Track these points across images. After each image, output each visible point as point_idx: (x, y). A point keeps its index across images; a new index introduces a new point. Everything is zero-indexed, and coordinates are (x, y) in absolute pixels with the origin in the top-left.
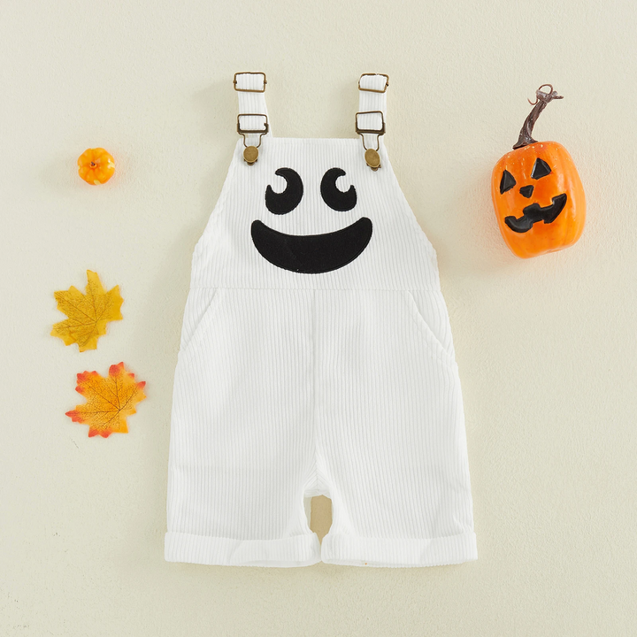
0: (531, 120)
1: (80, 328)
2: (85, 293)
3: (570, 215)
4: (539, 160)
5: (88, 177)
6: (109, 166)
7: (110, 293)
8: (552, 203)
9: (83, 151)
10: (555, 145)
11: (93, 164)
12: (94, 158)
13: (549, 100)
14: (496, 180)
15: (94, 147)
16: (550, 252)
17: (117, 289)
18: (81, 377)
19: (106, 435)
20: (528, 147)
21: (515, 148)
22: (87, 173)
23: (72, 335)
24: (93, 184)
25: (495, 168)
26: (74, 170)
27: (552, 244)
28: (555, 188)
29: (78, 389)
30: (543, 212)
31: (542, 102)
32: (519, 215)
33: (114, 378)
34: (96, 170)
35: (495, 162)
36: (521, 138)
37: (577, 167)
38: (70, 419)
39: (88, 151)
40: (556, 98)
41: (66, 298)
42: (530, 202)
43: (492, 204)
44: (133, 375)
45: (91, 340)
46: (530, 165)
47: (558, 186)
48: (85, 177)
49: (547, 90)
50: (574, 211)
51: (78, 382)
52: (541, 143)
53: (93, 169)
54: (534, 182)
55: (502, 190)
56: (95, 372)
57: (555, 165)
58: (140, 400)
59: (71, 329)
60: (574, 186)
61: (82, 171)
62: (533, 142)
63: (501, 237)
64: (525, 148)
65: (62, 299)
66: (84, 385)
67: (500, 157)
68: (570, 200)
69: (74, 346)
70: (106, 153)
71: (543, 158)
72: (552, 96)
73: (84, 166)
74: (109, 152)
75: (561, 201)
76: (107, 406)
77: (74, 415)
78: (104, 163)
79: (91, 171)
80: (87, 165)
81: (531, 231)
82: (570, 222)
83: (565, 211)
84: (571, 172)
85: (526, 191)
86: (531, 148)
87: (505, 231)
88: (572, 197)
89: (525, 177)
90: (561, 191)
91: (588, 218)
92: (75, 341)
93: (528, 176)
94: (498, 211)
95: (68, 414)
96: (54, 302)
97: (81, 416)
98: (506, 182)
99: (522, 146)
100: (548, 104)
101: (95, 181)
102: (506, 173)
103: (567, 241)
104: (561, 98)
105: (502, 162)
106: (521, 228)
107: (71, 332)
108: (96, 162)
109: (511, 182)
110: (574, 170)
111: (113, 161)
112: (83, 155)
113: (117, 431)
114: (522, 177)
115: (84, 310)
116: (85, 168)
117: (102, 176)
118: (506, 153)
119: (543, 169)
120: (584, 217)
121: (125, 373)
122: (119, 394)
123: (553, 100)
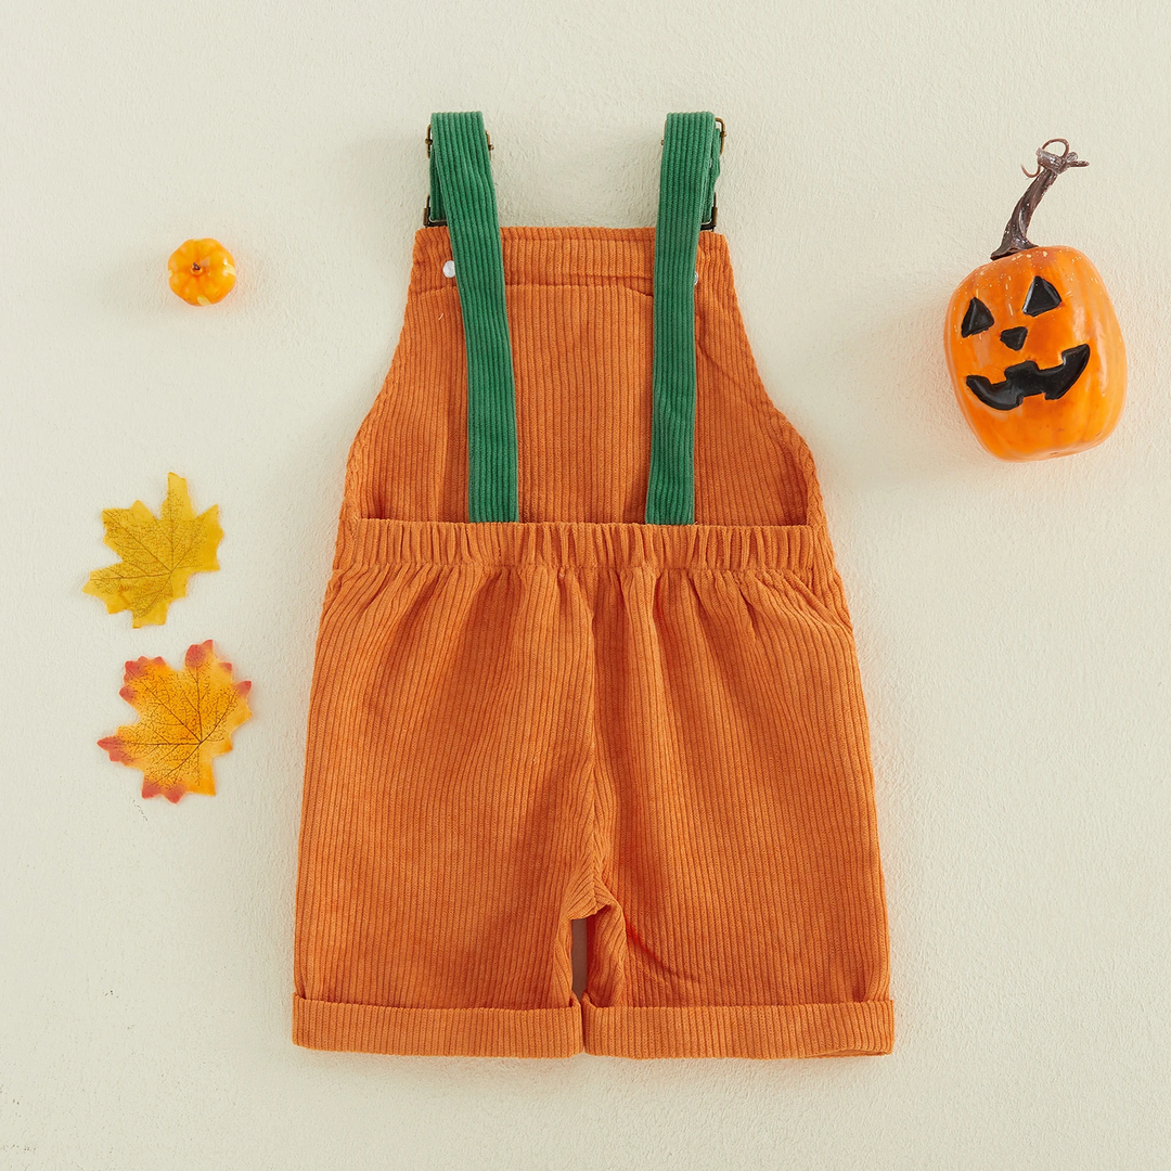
0: (1026, 206)
1: (141, 582)
2: (160, 518)
3: (1095, 386)
4: (1038, 280)
5: (187, 291)
6: (225, 272)
7: (201, 519)
8: (1061, 361)
9: (177, 244)
10: (1070, 254)
11: (197, 268)
12: (198, 256)
13: (1062, 168)
14: (955, 314)
15: (198, 237)
16: (1056, 455)
17: (214, 511)
18: (134, 669)
19: (175, 796)
20: (1020, 255)
21: (994, 258)
22: (186, 283)
23: (125, 594)
24: (195, 303)
25: (957, 293)
26: (162, 279)
27: (1060, 441)
28: (1068, 332)
29: (126, 694)
30: (1044, 378)
31: (1048, 171)
32: (997, 377)
33: (194, 673)
34: (202, 278)
35: (957, 282)
36: (1007, 239)
37: (1113, 299)
38: (105, 754)
39: (187, 244)
40: (1075, 164)
41: (124, 523)
42: (1019, 357)
43: (942, 351)
44: (228, 667)
45: (158, 606)
46: (1022, 289)
47: (1075, 329)
48: (180, 291)
49: (1057, 150)
50: (1104, 378)
51: (126, 679)
52: (1043, 249)
53: (197, 277)
54: (1028, 322)
55: (966, 331)
56: (159, 659)
57: (1068, 289)
58: (240, 722)
59: (125, 582)
60: (1105, 330)
61: (176, 281)
62: (1029, 246)
63: (958, 409)
64: (1013, 258)
65: (116, 525)
66: (138, 686)
67: (966, 274)
68: (1097, 357)
69: (125, 616)
70: (219, 248)
71: (1048, 277)
72: (1067, 161)
73: (179, 271)
74: (225, 246)
75: (1080, 358)
76: (177, 730)
77: (115, 747)
78: (217, 266)
79: (193, 280)
80: (185, 270)
81: (1019, 410)
82: (1095, 399)
83: (1086, 377)
84: (1101, 306)
85: (1013, 338)
86: (1024, 258)
87: (966, 399)
88: (1100, 350)
89: (1011, 311)
90: (1079, 339)
91: (1130, 394)
92: (127, 605)
93: (1016, 310)
94: (955, 362)
95: (103, 743)
96: (99, 530)
97: (127, 749)
98: (975, 318)
99: (1008, 254)
100: (1059, 176)
101: (200, 299)
102: (975, 302)
103: (1089, 436)
104: (1084, 164)
105: (970, 283)
106: (999, 401)
107: (123, 589)
108: (200, 263)
109: (984, 320)
110: (1105, 300)
111: (232, 262)
112: (179, 252)
113: (194, 790)
114: (1006, 310)
115: (152, 549)
116: (182, 275)
117: (213, 290)
118: (977, 266)
119: (1045, 297)
120: (1122, 391)
121: (214, 662)
122: (203, 705)
123: (1070, 170)
